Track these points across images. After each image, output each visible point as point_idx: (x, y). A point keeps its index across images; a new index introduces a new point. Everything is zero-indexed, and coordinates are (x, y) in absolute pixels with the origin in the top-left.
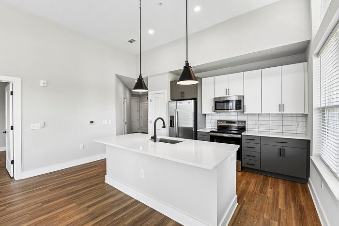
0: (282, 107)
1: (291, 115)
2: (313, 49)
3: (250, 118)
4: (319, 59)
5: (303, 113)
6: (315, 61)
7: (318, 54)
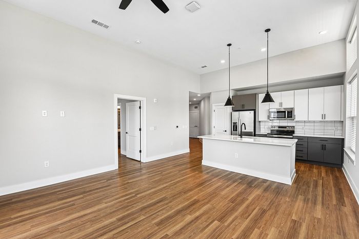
0: (324, 116)
1: (331, 122)
2: (348, 79)
3: (298, 124)
4: (350, 85)
5: (340, 120)
6: (348, 86)
7: (350, 83)
